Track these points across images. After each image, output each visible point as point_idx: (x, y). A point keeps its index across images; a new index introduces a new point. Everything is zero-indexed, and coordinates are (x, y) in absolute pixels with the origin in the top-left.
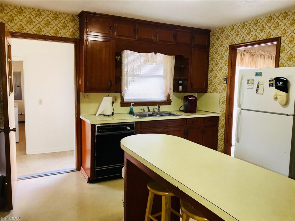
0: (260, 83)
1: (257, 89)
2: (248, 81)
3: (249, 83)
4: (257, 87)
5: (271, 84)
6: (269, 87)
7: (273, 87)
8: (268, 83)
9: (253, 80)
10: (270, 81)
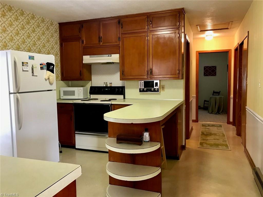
0: (34, 66)
1: (32, 71)
2: (23, 63)
3: (24, 66)
4: (32, 70)
5: (42, 67)
6: (41, 70)
7: (43, 70)
8: (39, 66)
9: (28, 63)
10: (41, 65)
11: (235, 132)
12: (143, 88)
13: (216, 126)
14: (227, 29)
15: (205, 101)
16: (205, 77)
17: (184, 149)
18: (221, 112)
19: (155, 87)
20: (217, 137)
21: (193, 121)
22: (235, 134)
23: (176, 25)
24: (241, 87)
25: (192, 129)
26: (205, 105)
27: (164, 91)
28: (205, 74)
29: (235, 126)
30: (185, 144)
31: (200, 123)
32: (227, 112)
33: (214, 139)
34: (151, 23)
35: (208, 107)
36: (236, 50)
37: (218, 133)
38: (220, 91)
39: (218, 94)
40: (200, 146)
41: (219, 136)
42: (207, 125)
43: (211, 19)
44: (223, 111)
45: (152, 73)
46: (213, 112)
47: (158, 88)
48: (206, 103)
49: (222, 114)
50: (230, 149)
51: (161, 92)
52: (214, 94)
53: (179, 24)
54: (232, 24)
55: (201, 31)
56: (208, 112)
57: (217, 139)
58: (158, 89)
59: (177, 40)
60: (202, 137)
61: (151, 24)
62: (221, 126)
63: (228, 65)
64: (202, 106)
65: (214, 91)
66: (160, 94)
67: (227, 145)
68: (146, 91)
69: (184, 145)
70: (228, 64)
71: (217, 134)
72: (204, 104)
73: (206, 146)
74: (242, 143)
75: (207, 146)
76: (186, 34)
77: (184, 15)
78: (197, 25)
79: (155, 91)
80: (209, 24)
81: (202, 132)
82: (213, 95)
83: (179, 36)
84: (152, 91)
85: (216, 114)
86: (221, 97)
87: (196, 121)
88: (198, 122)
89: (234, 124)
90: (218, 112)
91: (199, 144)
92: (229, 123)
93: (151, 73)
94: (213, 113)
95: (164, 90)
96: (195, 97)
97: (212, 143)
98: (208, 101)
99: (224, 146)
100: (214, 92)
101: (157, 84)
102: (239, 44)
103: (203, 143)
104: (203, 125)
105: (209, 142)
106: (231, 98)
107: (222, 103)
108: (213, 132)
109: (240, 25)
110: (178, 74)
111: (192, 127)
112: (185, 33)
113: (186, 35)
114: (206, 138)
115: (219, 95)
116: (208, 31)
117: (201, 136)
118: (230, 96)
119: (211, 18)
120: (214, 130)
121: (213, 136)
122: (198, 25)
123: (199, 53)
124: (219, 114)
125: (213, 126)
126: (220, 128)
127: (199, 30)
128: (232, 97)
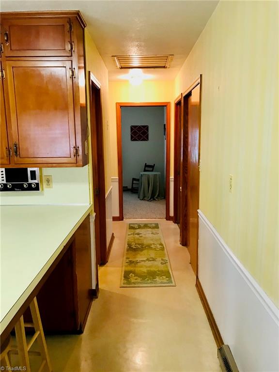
11: (178, 238)
12: (5, 182)
13: (150, 228)
14: (164, 67)
15: (134, 179)
16: (133, 142)
17: (95, 297)
18: (156, 198)
19: (30, 181)
20: (152, 254)
21: (115, 219)
22: (179, 243)
23: (65, 49)
24: (187, 167)
25: (113, 237)
26: (134, 186)
27: (52, 188)
28: (133, 139)
29: (178, 223)
30: (97, 285)
31: (127, 221)
32: (165, 196)
33: (148, 260)
34: (6, 38)
35: (138, 188)
36: (178, 104)
37: (154, 244)
38: (154, 165)
39: (151, 169)
40: (124, 284)
41: (155, 249)
42: (136, 226)
43: (137, 46)
44: (158, 196)
45: (18, 153)
46: (145, 197)
47: (36, 181)
48: (134, 182)
49: (158, 200)
50: (173, 284)
51: (45, 189)
52: (147, 169)
53: (72, 48)
54: (172, 60)
55: (122, 68)
56: (139, 198)
57: (152, 258)
58: (37, 184)
59: (70, 82)
60: (128, 256)
61: (7, 41)
62: (157, 226)
63: (165, 125)
64: (130, 187)
65: (146, 164)
66: (43, 195)
67: (169, 273)
68: (12, 189)
69: (95, 288)
70: (165, 123)
71: (152, 246)
72: (133, 183)
73: (135, 281)
74: (190, 263)
75: (136, 279)
76: (89, 72)
77: (83, 29)
78: (112, 56)
79: (30, 188)
80: (135, 56)
81: (128, 244)
82: (145, 171)
83: (73, 75)
84: (23, 189)
85: (149, 200)
86: (156, 175)
87: (120, 218)
88: (123, 220)
89: (175, 220)
90: (153, 198)
91: (123, 278)
92: (168, 218)
93: (16, 152)
94: (145, 200)
95: (51, 185)
96: (118, 180)
97: (145, 270)
98: (138, 180)
99: (164, 277)
100: (146, 166)
101: (33, 174)
102: (184, 95)
103: (131, 272)
104: (131, 227)
105: (139, 269)
106: (171, 180)
107: (158, 184)
108: (146, 242)
109: (184, 62)
110: (74, 156)
111: (113, 234)
112: (87, 70)
113: (91, 73)
114: (135, 258)
115: (152, 171)
116: (133, 69)
117: (127, 254)
118: (169, 177)
119: (137, 43)
120: (147, 235)
121: (145, 252)
122: (115, 56)
123: (121, 106)
124: (154, 199)
125: (146, 226)
126: (156, 229)
127: (119, 66)
128: (172, 178)
